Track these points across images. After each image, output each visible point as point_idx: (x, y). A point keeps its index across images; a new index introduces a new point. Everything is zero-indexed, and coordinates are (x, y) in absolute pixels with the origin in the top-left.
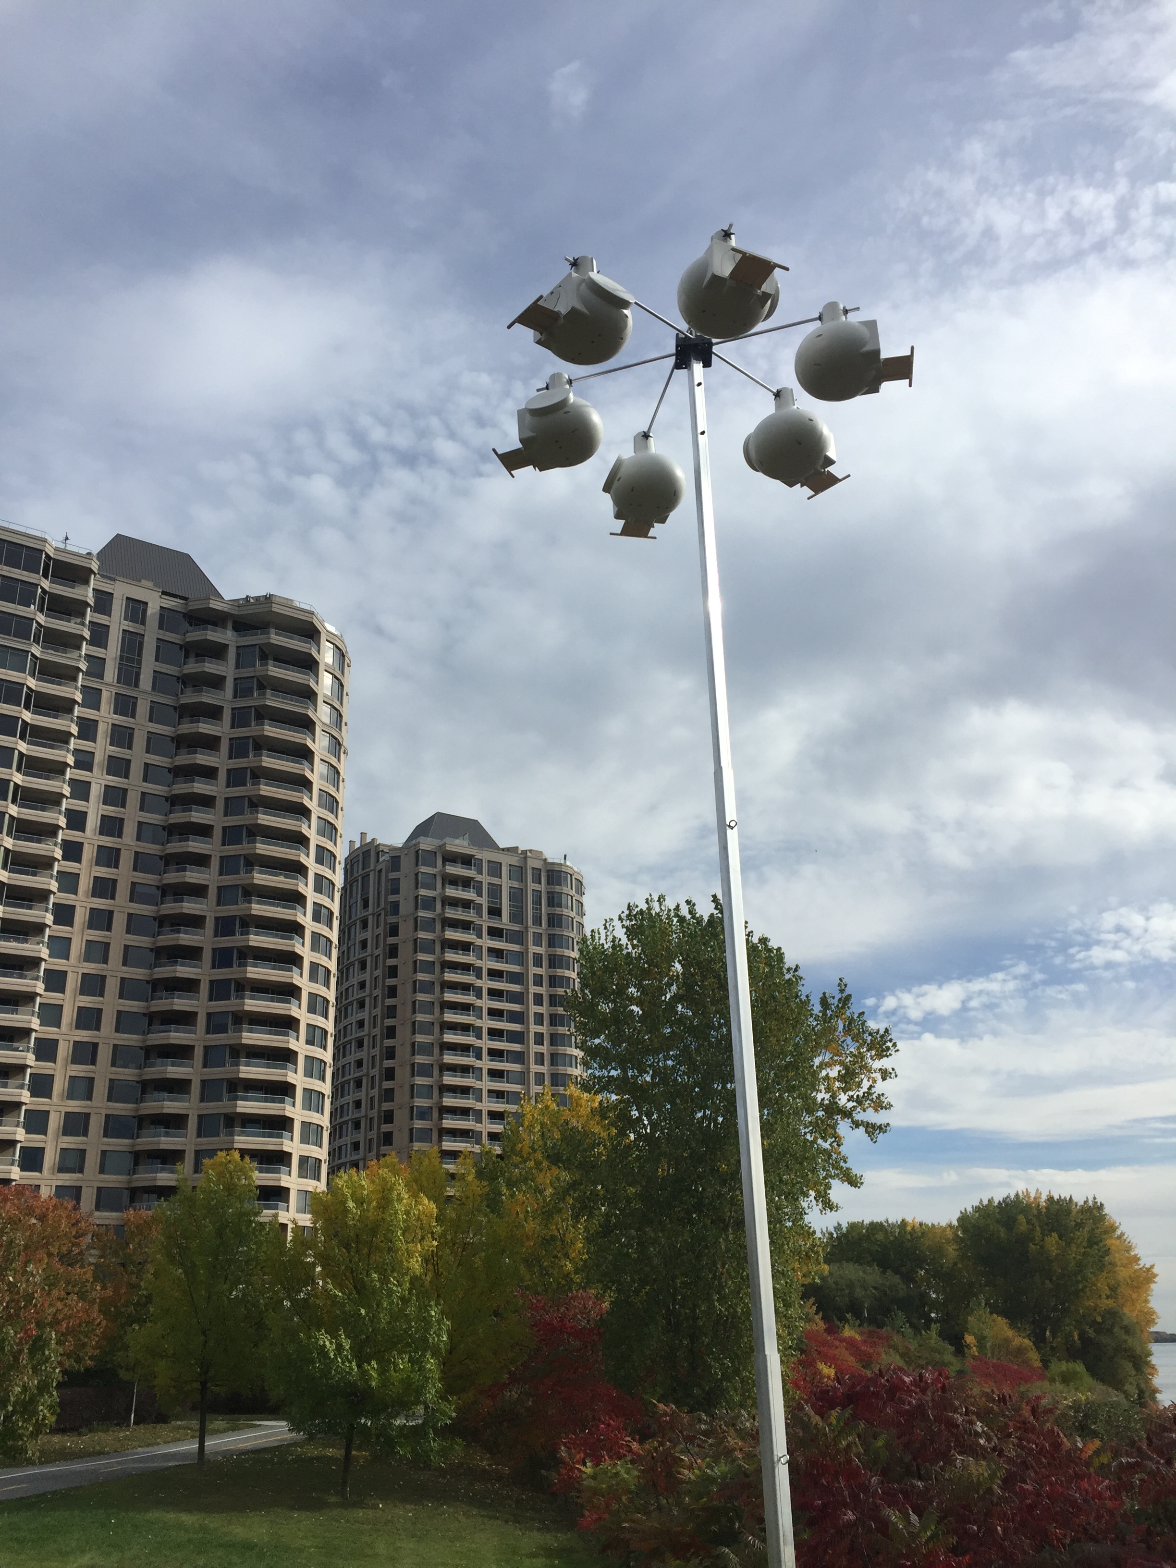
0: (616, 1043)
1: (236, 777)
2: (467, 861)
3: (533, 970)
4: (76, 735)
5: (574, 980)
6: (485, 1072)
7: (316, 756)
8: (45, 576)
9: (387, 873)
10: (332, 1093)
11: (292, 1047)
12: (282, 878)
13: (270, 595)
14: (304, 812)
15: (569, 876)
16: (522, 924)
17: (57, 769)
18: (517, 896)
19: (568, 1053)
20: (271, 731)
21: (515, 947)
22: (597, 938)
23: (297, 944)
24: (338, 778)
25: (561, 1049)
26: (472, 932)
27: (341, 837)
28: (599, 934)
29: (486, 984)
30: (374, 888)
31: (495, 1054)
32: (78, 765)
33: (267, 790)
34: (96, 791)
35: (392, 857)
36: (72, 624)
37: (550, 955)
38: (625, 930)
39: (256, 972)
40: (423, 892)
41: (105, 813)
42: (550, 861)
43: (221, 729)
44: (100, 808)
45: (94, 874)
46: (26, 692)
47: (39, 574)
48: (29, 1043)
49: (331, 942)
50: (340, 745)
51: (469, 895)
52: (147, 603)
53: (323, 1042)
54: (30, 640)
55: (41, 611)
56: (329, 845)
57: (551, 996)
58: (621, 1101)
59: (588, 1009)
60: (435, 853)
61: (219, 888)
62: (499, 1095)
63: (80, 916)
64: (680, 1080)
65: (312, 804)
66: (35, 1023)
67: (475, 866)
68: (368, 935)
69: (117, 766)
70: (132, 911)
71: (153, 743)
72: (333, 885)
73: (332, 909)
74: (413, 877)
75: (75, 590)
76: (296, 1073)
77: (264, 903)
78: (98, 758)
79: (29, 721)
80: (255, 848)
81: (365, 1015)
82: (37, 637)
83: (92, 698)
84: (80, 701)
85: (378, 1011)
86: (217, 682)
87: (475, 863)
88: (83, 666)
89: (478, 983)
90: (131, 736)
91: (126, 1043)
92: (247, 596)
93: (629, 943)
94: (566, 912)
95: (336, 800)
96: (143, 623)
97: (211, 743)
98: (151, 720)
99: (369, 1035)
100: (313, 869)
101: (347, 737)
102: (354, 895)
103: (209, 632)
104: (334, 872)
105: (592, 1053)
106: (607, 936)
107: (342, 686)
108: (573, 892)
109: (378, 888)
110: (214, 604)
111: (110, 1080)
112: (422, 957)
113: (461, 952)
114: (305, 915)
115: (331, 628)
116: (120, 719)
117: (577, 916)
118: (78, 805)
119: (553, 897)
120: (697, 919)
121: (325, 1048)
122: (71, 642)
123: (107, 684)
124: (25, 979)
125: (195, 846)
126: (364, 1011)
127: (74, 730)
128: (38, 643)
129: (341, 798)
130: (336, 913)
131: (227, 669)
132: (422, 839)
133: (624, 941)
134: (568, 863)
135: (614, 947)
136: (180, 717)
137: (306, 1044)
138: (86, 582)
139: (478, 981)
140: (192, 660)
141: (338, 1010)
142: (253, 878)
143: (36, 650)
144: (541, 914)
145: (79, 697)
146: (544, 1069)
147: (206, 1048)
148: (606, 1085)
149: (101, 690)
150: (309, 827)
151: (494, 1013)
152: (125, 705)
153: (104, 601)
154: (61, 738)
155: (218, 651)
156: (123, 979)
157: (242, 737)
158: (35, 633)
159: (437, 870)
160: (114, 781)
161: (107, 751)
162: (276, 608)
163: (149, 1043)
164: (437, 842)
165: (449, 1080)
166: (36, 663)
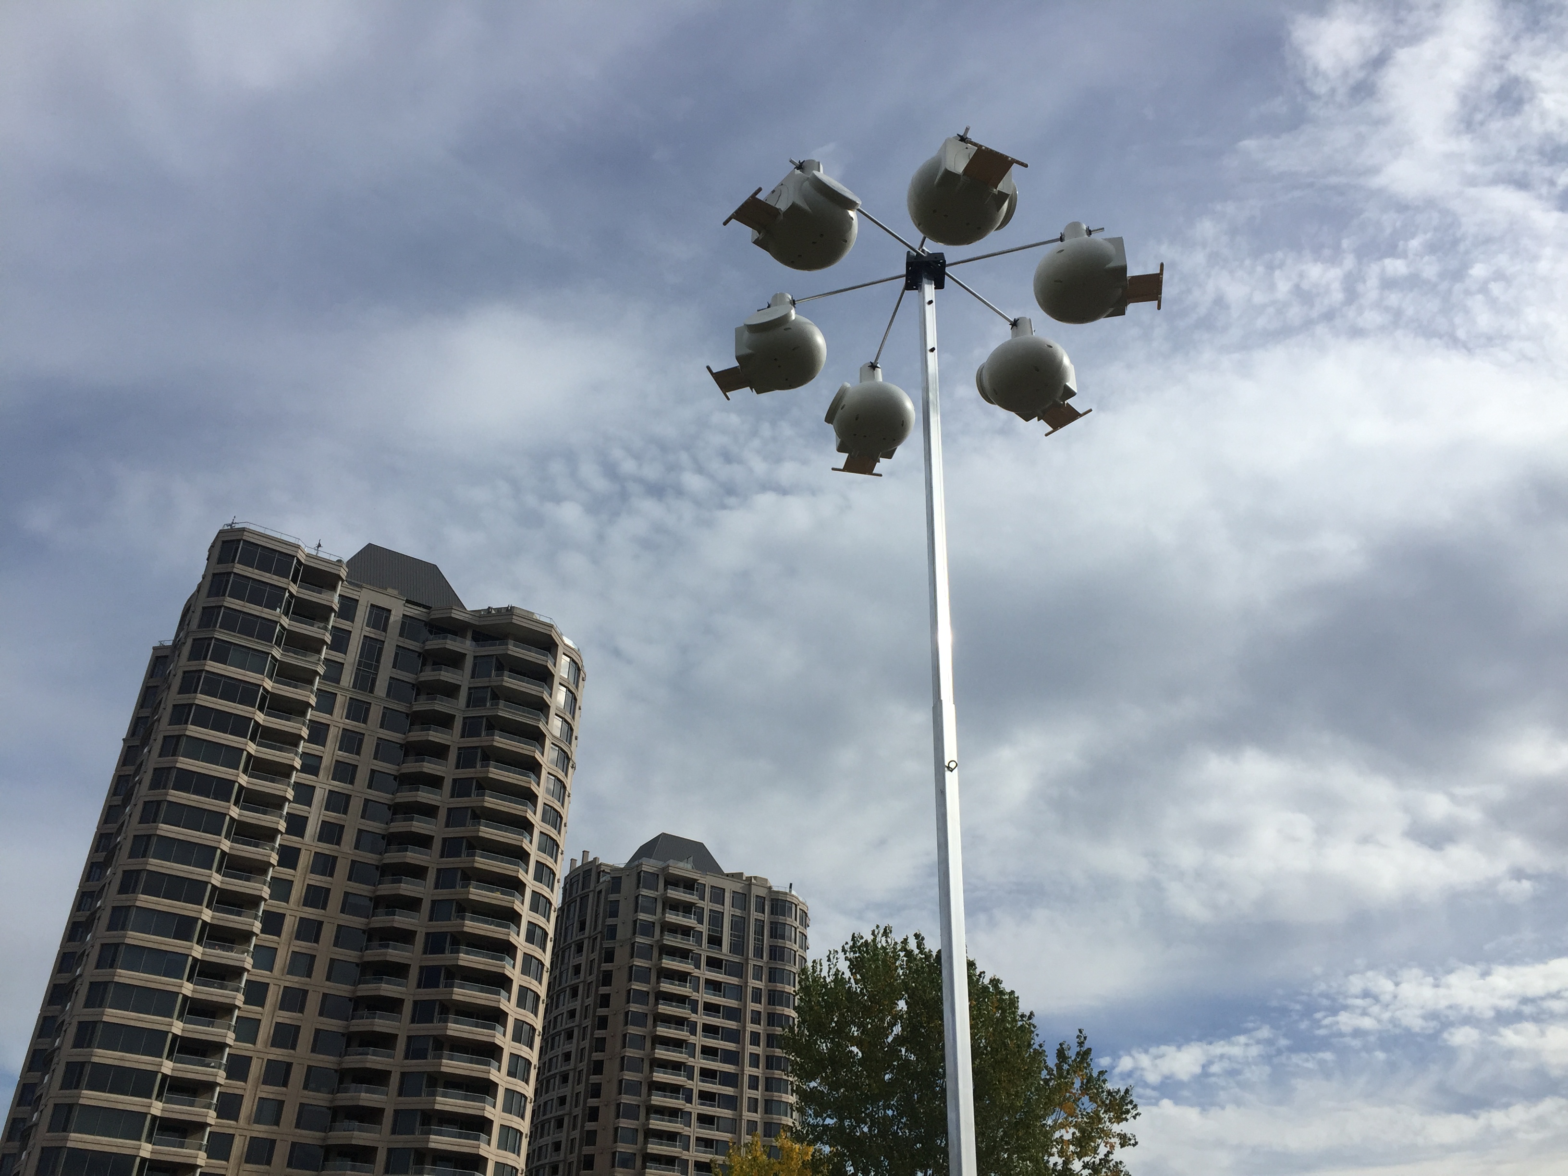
0: (834, 1086)
1: (461, 788)
2: (689, 885)
3: (752, 1006)
4: (306, 738)
5: (794, 1019)
6: (694, 1117)
7: (543, 769)
8: (294, 580)
9: (607, 894)
10: (531, 1132)
11: (492, 1078)
12: (498, 895)
13: (511, 607)
14: (526, 826)
15: (794, 906)
16: (743, 955)
17: (282, 772)
18: (739, 925)
19: (783, 1100)
20: (501, 742)
21: (734, 980)
22: (818, 970)
23: (507, 966)
24: (564, 793)
25: (776, 1095)
26: (690, 961)
27: (562, 854)
28: (821, 965)
29: (701, 1019)
30: (592, 909)
31: (707, 1097)
32: (305, 769)
33: (491, 802)
34: (319, 796)
35: (613, 878)
36: (315, 629)
37: (769, 990)
38: (848, 963)
39: (463, 994)
40: (642, 916)
41: (327, 819)
42: (775, 889)
43: (451, 738)
44: (322, 813)
45: (308, 882)
46: (262, 693)
47: (288, 579)
48: (222, 1059)
49: (543, 965)
50: (569, 759)
51: (690, 922)
52: (390, 611)
53: (526, 1076)
54: (272, 642)
55: (286, 614)
56: (549, 862)
57: (768, 1035)
58: (835, 1154)
59: (805, 1049)
60: (658, 875)
61: (434, 902)
62: (706, 1143)
63: (289, 925)
64: (900, 1134)
65: (536, 818)
66: (230, 1038)
67: (697, 891)
68: (582, 960)
69: (345, 772)
70: (341, 923)
71: (382, 750)
72: (551, 904)
73: (547, 930)
74: (633, 899)
75: (323, 596)
76: (494, 1107)
77: (478, 921)
78: (325, 762)
79: (261, 722)
80: (474, 861)
81: (572, 1047)
82: (279, 641)
83: (326, 701)
84: (314, 704)
85: (586, 1043)
86: (451, 691)
87: (697, 888)
88: (321, 670)
89: (693, 1017)
90: (361, 741)
91: (321, 1065)
92: (489, 607)
93: (852, 977)
94: (788, 944)
95: (560, 815)
96: (385, 630)
97: (439, 752)
98: (382, 726)
99: (575, 1069)
100: (531, 886)
101: (576, 752)
102: (571, 916)
103: (449, 641)
104: (552, 891)
105: (807, 1097)
106: (830, 968)
107: (575, 699)
108: (797, 924)
109: (596, 910)
110: (456, 614)
111: (301, 1104)
112: (636, 986)
113: (677, 983)
114: (518, 935)
115: (568, 641)
116: (351, 724)
117: (800, 950)
118: (300, 809)
119: (776, 928)
120: (925, 954)
121: (527, 1082)
122: (312, 646)
123: (344, 689)
124: (226, 990)
125: (413, 856)
126: (571, 1043)
127: (305, 732)
128: (279, 646)
129: (565, 813)
130: (551, 934)
131: (462, 678)
132: (644, 860)
133: (847, 975)
134: (793, 893)
135: (835, 981)
136: (412, 724)
137: (508, 1075)
138: (334, 588)
139: (693, 1015)
140: (428, 668)
141: (544, 1040)
142: (469, 893)
143: (277, 653)
144: (763, 945)
145: (313, 701)
146: (756, 1117)
147: (403, 1074)
148: (819, 1135)
149: (336, 694)
150: (531, 842)
151: (708, 1052)
152: (358, 711)
153: (348, 607)
154: (290, 741)
155: (455, 660)
156: (325, 995)
157: (471, 747)
158: (277, 635)
159: (659, 893)
160: (338, 786)
161: (335, 756)
162: (516, 620)
163: (345, 1066)
164: (660, 864)
165: (656, 1124)
166: (275, 665)
